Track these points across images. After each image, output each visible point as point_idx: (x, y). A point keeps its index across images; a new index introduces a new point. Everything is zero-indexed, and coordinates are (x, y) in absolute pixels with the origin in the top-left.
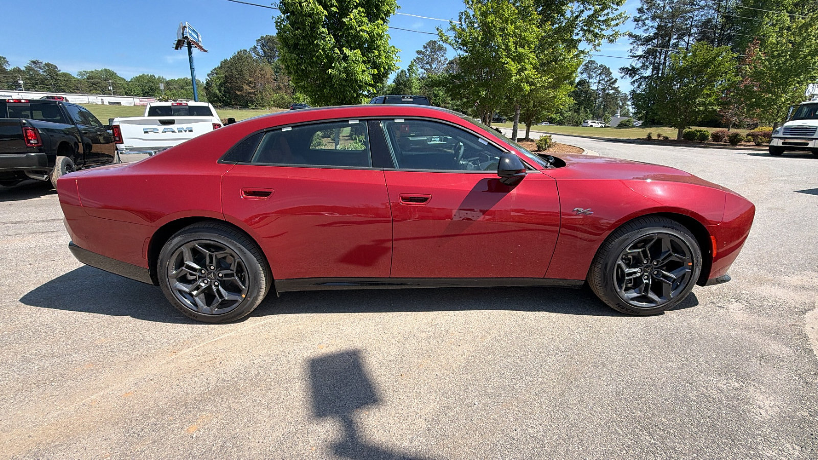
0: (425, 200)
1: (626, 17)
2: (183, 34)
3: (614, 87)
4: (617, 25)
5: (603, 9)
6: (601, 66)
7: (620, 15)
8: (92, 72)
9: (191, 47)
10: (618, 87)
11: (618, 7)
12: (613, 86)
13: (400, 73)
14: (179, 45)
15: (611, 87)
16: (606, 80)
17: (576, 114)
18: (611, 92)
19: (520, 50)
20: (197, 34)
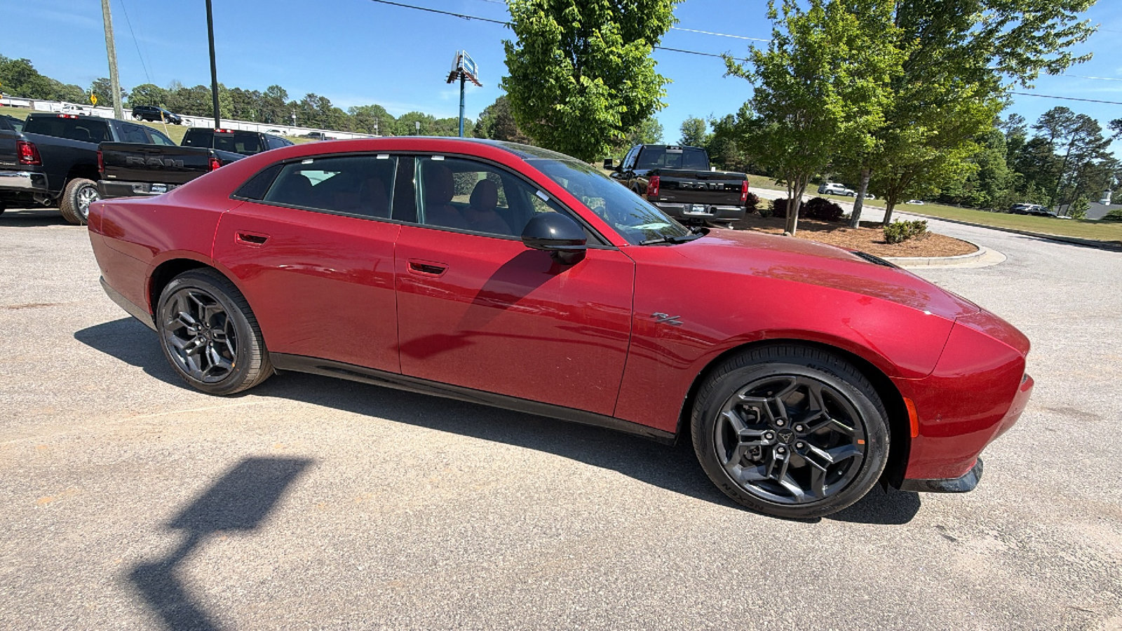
0: (439, 271)
1: (1089, 30)
2: (458, 64)
3: (1103, 154)
4: (1068, 44)
5: (1043, 19)
6: (1081, 117)
7: (1078, 27)
8: (363, 108)
9: (464, 81)
10: (1112, 153)
11: (1075, 14)
12: (1102, 151)
13: (725, 119)
14: (452, 78)
15: (1097, 152)
16: (1087, 140)
17: (1017, 194)
18: (1096, 161)
19: (860, 83)
20: (473, 64)
